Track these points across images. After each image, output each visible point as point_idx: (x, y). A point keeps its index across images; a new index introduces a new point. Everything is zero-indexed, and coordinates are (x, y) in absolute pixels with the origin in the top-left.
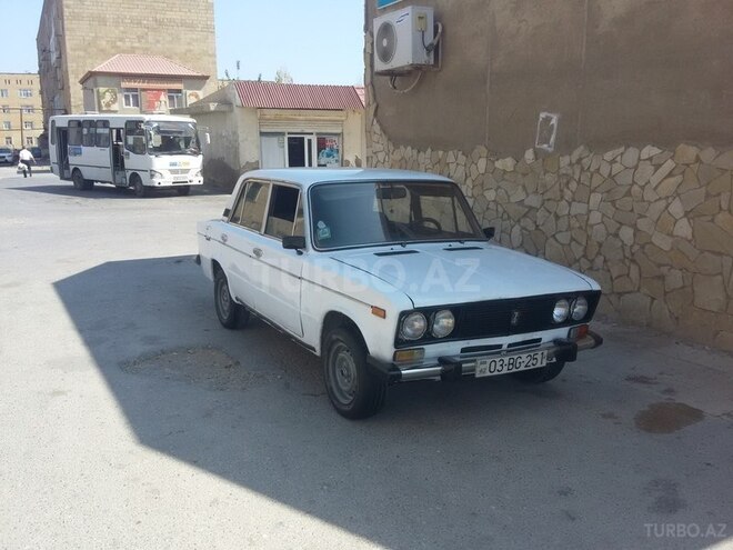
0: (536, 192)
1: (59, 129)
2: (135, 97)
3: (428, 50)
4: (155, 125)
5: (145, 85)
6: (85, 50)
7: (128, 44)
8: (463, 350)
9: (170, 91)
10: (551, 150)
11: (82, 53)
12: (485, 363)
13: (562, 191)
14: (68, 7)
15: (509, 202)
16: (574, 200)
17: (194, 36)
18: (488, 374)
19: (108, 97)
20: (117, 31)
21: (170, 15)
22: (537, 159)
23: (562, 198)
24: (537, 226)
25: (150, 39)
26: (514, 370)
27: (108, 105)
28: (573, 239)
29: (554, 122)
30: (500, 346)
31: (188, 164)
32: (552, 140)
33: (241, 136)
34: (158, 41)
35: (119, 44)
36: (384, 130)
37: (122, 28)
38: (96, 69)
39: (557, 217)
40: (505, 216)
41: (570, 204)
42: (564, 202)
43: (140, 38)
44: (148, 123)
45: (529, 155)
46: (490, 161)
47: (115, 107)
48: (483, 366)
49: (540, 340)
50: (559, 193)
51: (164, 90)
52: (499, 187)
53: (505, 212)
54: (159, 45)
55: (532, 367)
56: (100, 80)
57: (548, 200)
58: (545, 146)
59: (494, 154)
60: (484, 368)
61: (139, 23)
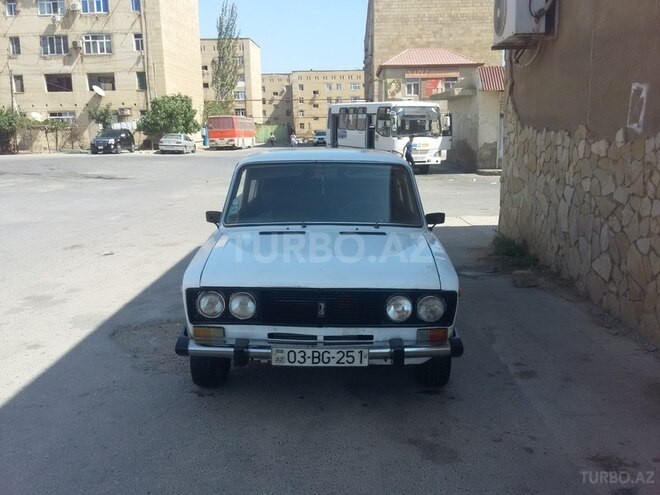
0: (623, 184)
1: (334, 115)
2: (416, 86)
3: (537, 17)
4: (401, 110)
5: (425, 75)
6: (389, 48)
7: (425, 39)
8: (271, 335)
9: (447, 79)
10: (639, 130)
11: (386, 50)
12: (282, 352)
13: (645, 184)
14: (378, 11)
15: (601, 195)
16: (656, 198)
17: (484, 28)
18: (287, 364)
19: (394, 86)
20: (416, 29)
21: (463, 10)
22: (627, 142)
23: (645, 193)
24: (622, 227)
25: (445, 33)
26: (321, 364)
27: (393, 94)
28: (652, 249)
29: (644, 95)
30: (315, 337)
31: (427, 145)
32: (641, 117)
33: (481, 119)
34: (451, 35)
35: (417, 40)
36: (516, 110)
37: (420, 26)
38: (386, 64)
39: (640, 218)
40: (597, 213)
41: (652, 201)
42: (646, 199)
43: (435, 33)
44: (395, 108)
45: (620, 136)
46: (588, 144)
47: (398, 95)
48: (280, 355)
49: (371, 337)
50: (642, 187)
51: (441, 79)
52: (594, 176)
53: (596, 206)
54: (451, 39)
55: (347, 365)
56: (388, 72)
57: (633, 195)
58: (635, 125)
59: (592, 136)
60: (282, 357)
61: (436, 21)
